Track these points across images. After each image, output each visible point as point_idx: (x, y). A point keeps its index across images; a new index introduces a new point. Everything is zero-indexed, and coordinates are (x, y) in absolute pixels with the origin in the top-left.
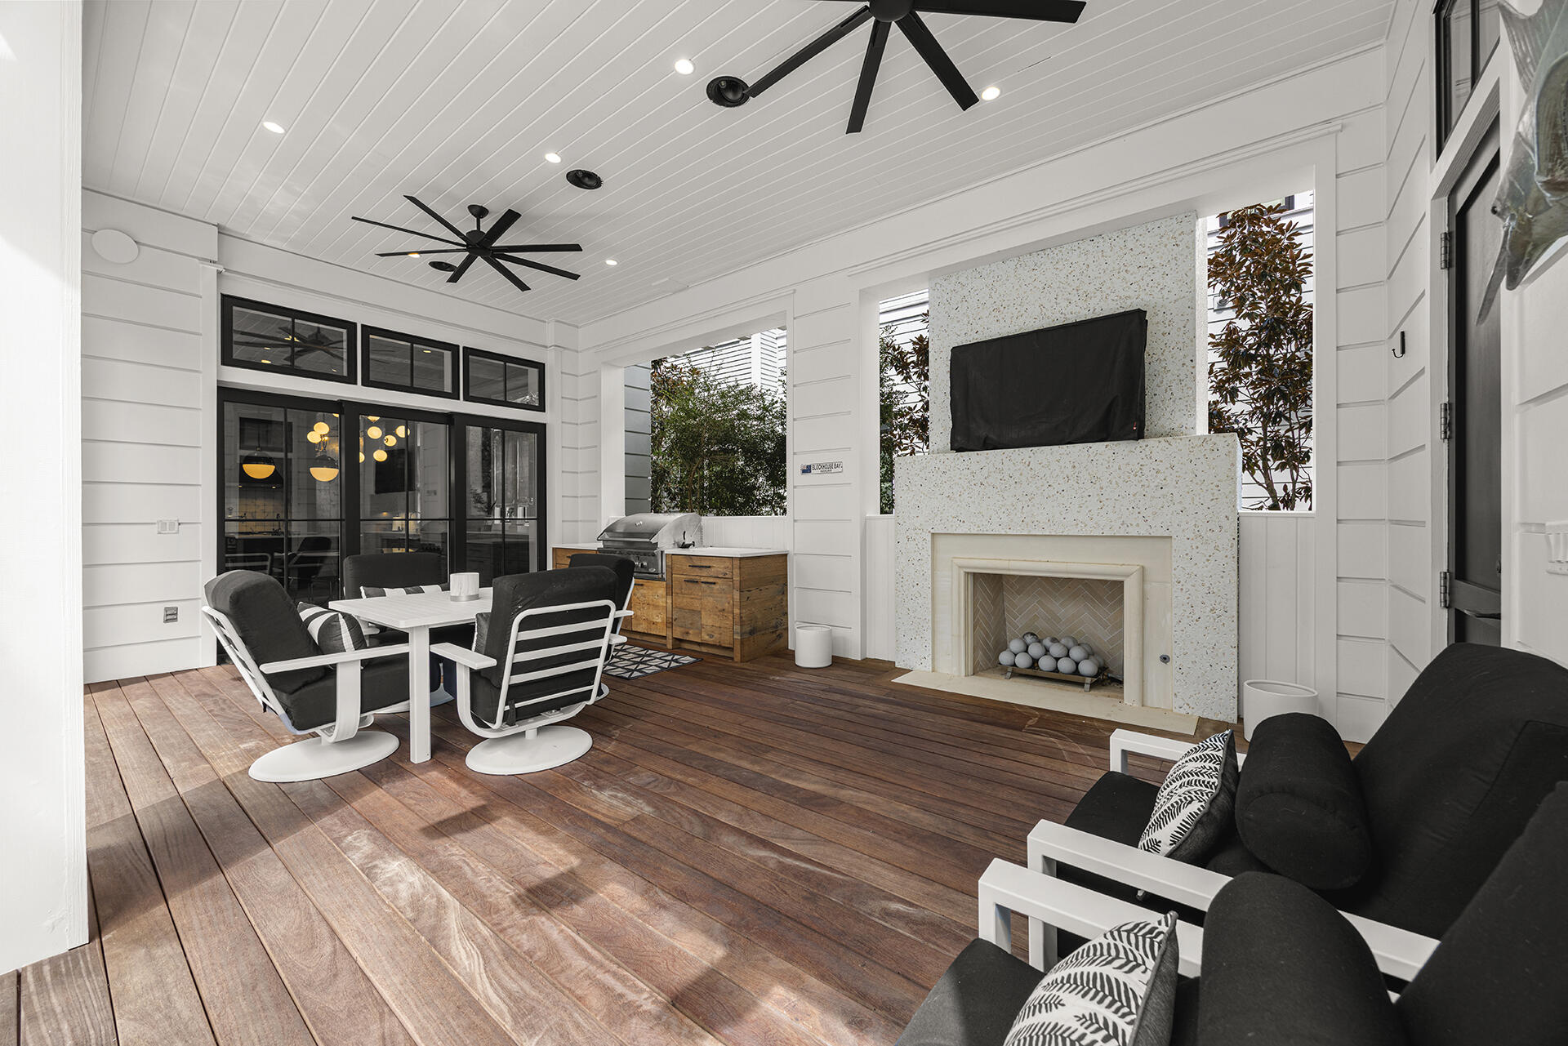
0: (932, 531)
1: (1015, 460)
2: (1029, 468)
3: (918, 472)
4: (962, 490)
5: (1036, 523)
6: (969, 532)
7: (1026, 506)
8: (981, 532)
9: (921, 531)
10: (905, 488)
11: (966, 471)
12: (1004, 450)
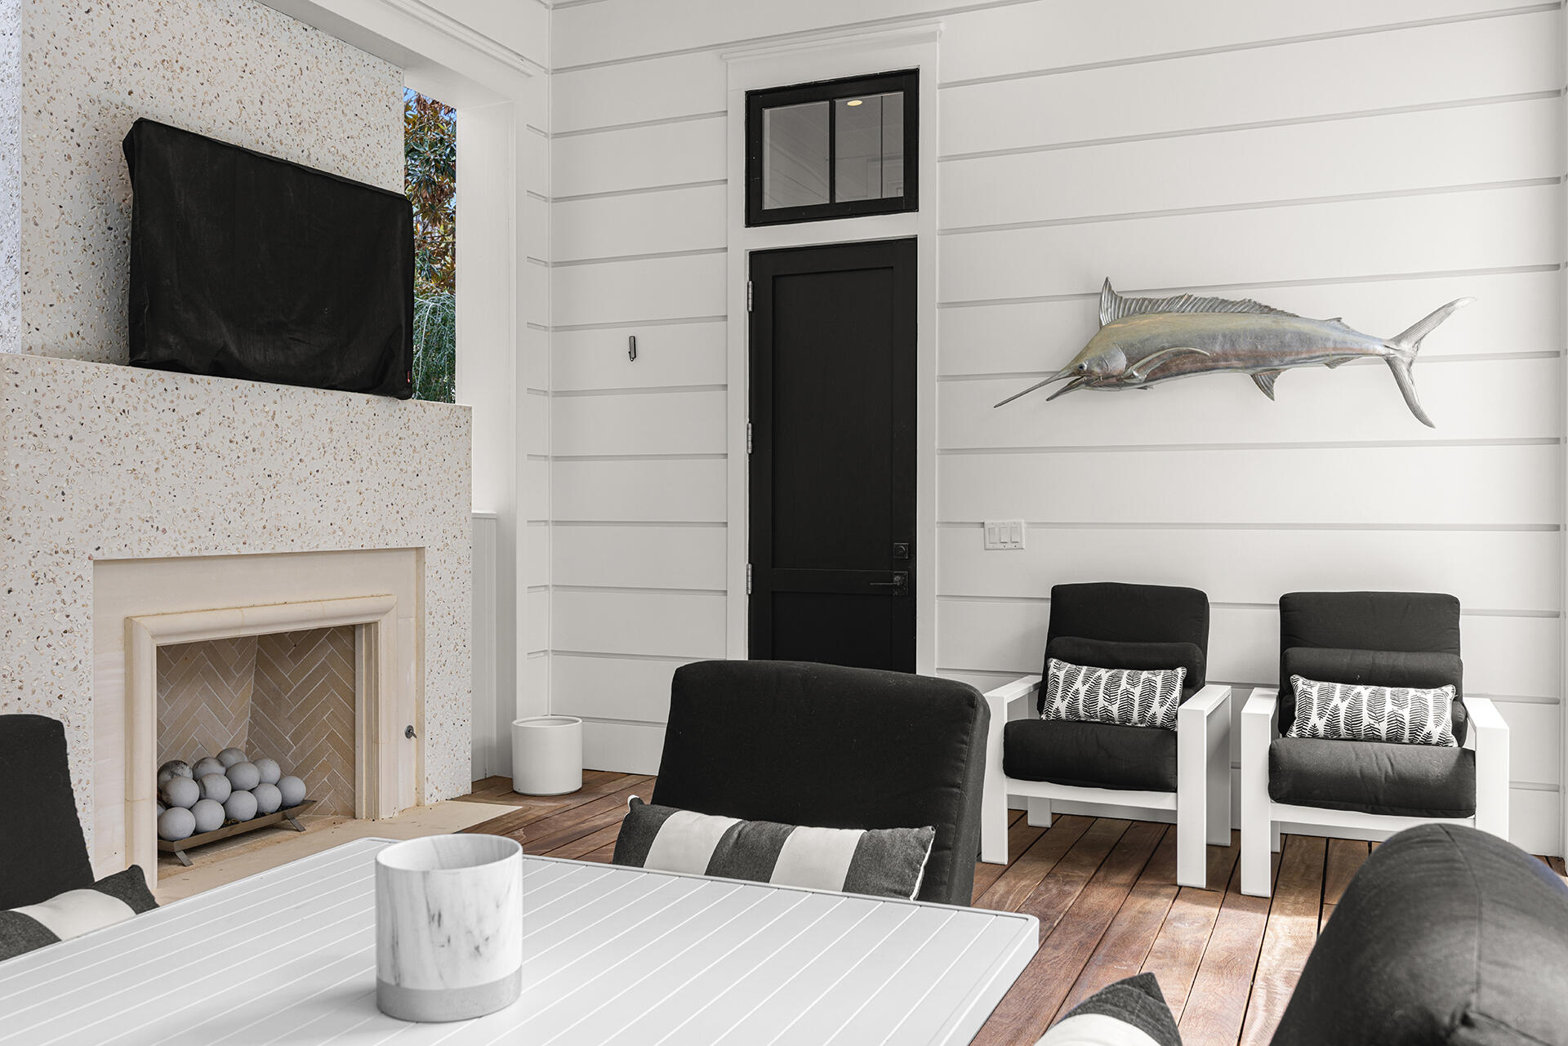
0: (98, 556)
1: (253, 403)
2: (274, 423)
3: (63, 402)
4: (162, 458)
5: (283, 530)
6: (174, 555)
7: (267, 498)
8: (196, 554)
9: (68, 558)
10: (30, 441)
11: (169, 417)
12: (237, 382)
